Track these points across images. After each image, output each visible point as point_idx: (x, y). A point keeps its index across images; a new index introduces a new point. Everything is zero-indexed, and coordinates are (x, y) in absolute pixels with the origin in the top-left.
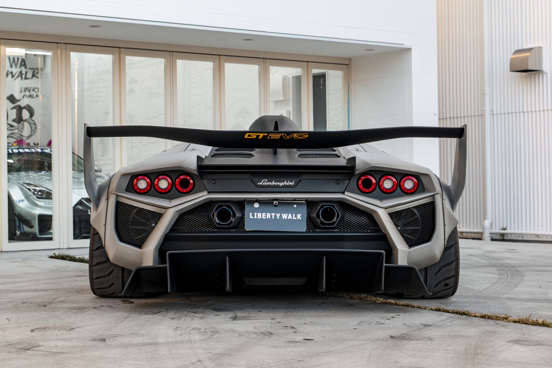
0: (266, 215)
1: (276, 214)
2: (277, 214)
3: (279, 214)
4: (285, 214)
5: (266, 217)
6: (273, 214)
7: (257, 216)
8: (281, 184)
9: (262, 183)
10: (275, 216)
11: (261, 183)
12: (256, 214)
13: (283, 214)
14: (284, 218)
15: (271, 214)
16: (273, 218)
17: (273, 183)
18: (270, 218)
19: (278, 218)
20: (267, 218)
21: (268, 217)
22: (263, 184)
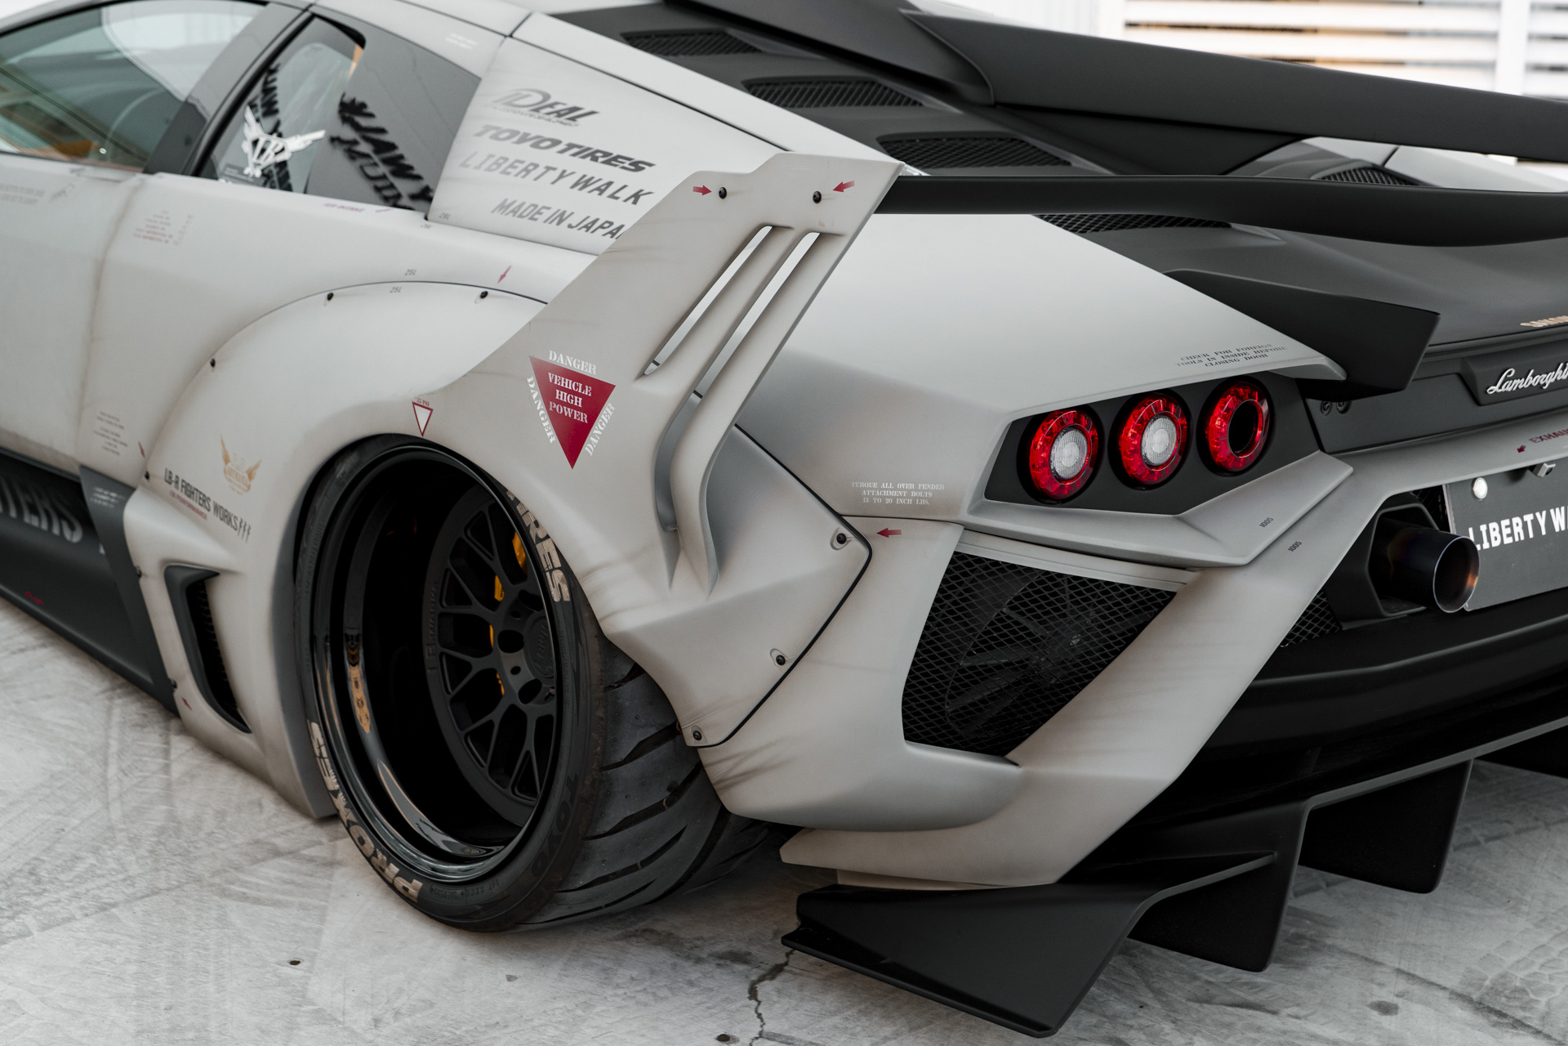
0: (1511, 526)
1: (1535, 517)
2: (1538, 514)
3: (1544, 513)
4: (1557, 509)
5: (1511, 535)
6: (1528, 518)
7: (1489, 540)
8: (1548, 379)
9: (1500, 388)
10: (1535, 522)
11: (1495, 389)
12: (1483, 528)
13: (1552, 511)
14: (1557, 530)
15: (1522, 519)
16: (1531, 536)
17: (1532, 380)
18: (1522, 538)
19: (1544, 533)
20: (1517, 539)
21: (1519, 533)
22: (1503, 389)
